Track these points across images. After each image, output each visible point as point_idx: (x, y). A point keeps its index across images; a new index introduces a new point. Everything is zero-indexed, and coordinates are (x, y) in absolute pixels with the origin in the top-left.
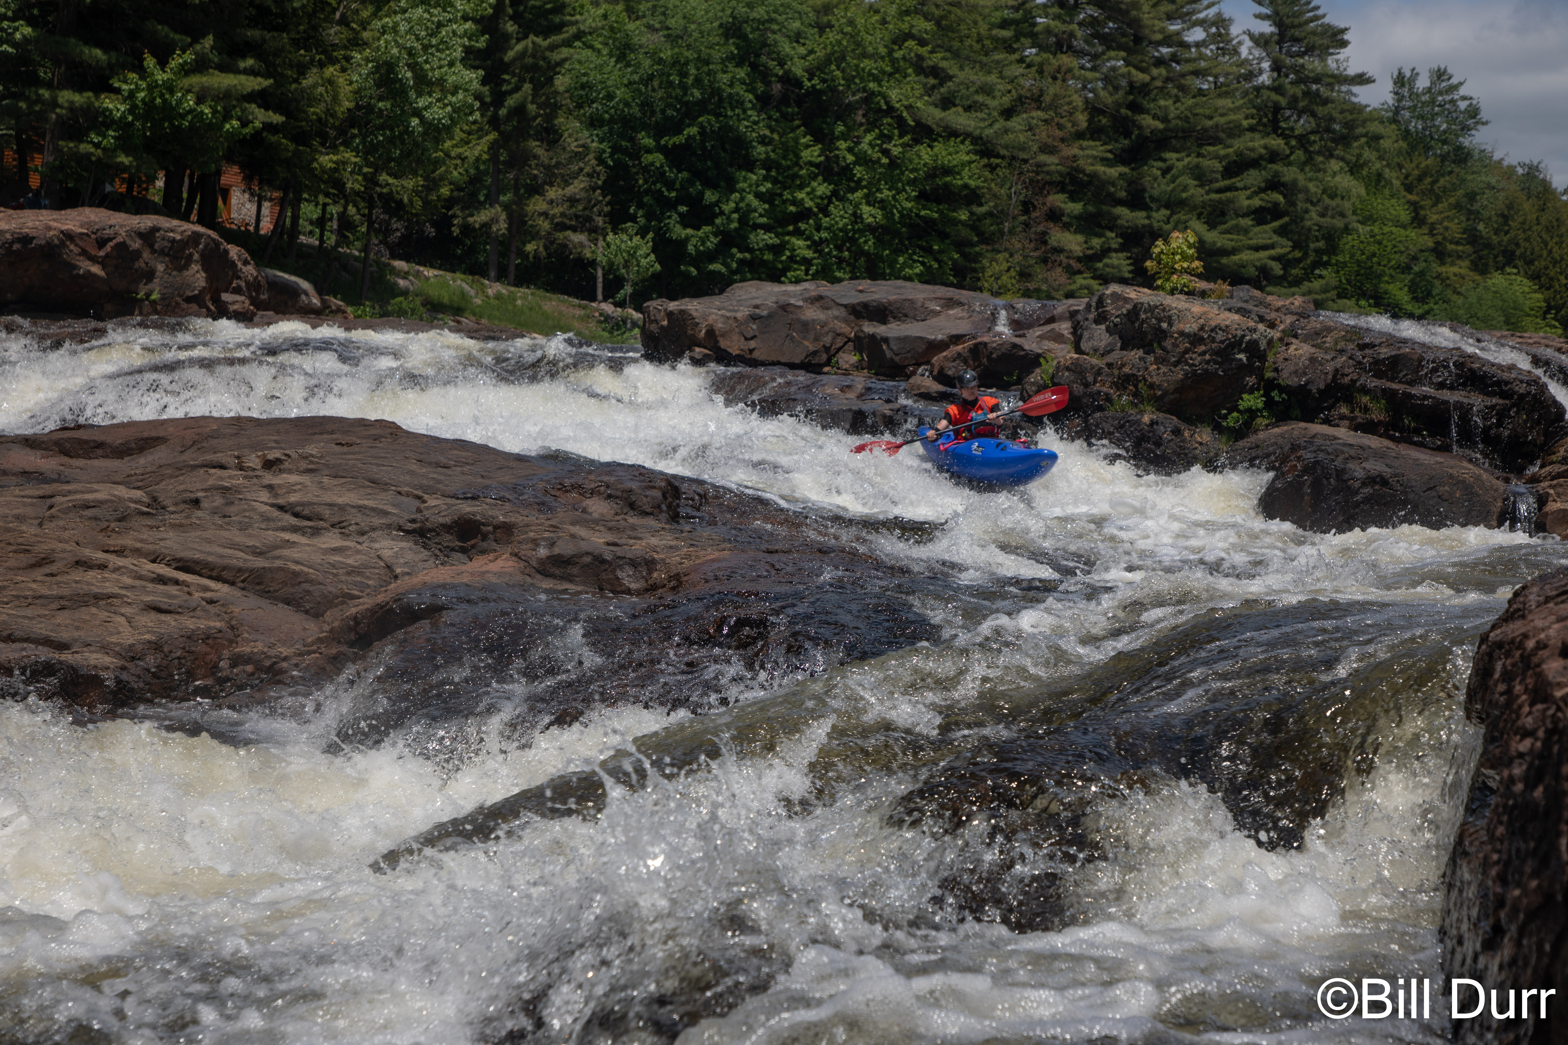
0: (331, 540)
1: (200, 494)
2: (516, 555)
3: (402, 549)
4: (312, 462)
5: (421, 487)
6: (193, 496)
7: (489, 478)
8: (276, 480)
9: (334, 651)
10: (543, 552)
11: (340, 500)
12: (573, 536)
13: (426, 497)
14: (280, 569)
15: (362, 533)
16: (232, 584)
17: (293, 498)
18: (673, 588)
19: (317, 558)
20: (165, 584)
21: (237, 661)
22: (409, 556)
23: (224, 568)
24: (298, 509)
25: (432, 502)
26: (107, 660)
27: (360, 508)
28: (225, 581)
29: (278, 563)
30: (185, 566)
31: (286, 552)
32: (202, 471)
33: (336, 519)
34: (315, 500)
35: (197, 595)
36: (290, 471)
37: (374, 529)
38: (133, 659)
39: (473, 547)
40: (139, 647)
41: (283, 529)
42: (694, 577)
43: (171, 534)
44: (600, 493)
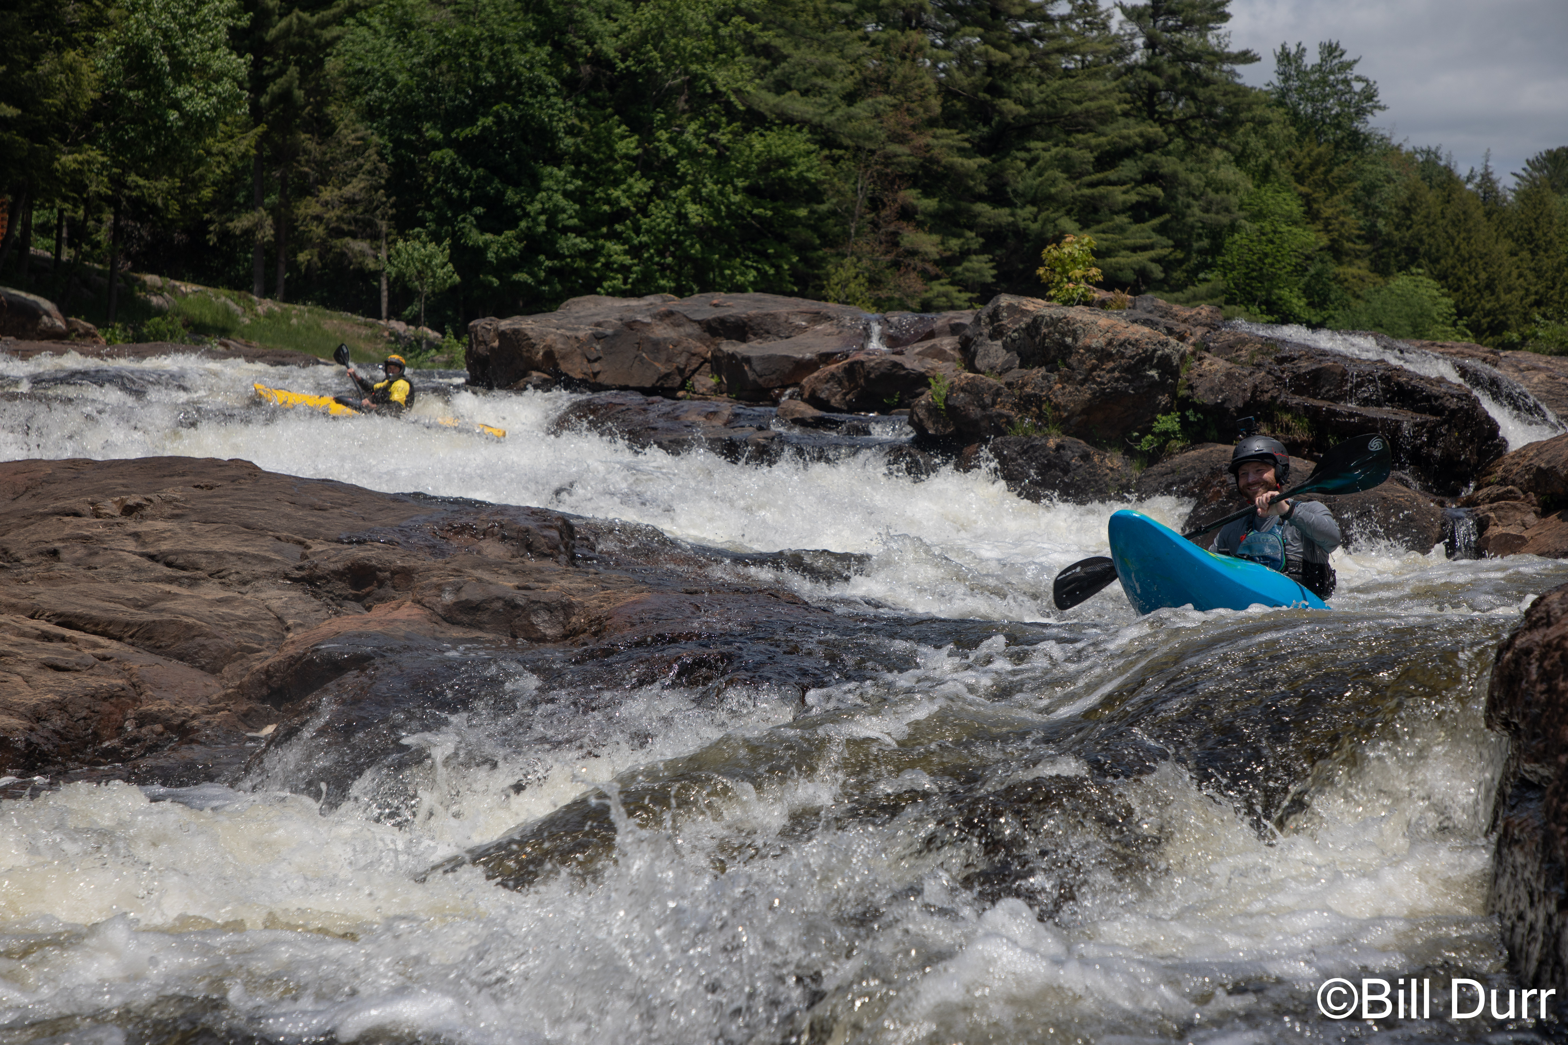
0: (212, 591)
1: (57, 545)
2: (419, 602)
3: (291, 598)
4: (177, 507)
5: (301, 531)
6: (49, 547)
7: (371, 520)
8: (143, 527)
9: (244, 708)
10: (448, 598)
11: (216, 548)
12: (479, 580)
13: (309, 542)
14: (171, 622)
15: (245, 583)
16: (120, 639)
17: (165, 546)
18: (595, 634)
19: (204, 610)
20: (50, 641)
21: (143, 720)
22: (300, 606)
23: (111, 623)
24: (171, 558)
25: (317, 547)
26: (14, 722)
27: (240, 556)
28: (111, 637)
29: (167, 617)
30: (67, 621)
31: (169, 605)
32: (54, 519)
33: (214, 568)
34: (189, 548)
35: (87, 652)
36: (153, 518)
37: (257, 578)
38: (38, 720)
39: (368, 594)
40: (44, 707)
41: (157, 580)
42: (617, 620)
43: (41, 588)
44: (493, 535)
